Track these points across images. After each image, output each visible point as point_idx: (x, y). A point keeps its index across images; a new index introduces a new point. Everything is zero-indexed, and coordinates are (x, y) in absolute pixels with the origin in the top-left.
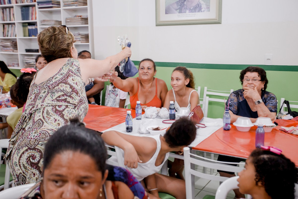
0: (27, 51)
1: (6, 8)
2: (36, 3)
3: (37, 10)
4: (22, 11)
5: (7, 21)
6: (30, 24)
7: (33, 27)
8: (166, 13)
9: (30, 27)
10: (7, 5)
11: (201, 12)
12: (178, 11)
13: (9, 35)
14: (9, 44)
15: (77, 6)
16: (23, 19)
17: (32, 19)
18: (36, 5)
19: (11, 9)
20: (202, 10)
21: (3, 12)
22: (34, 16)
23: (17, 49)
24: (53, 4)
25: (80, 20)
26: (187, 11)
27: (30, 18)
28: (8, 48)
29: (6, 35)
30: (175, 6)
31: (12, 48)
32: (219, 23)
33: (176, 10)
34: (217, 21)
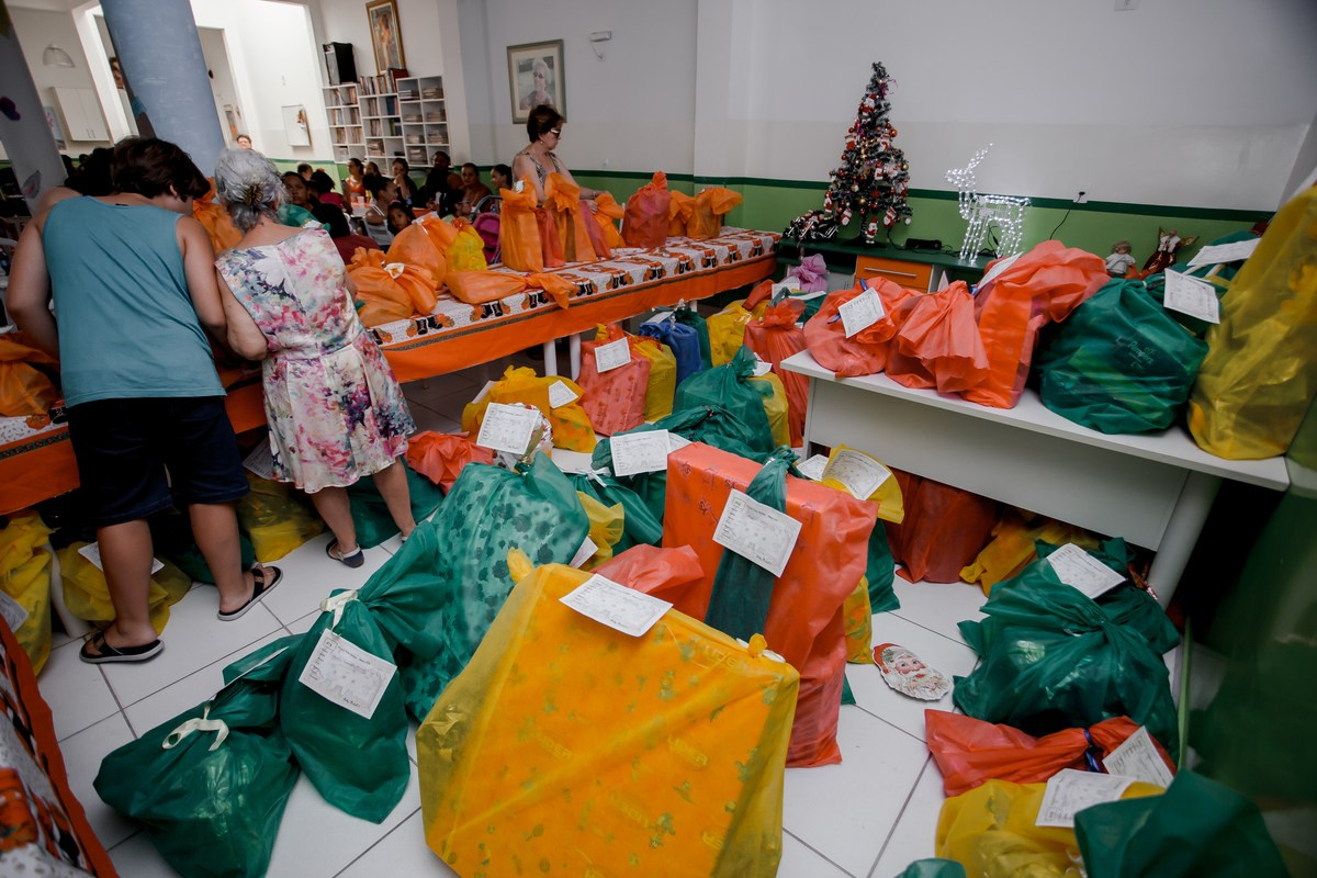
2: (397, 94)
3: (400, 102)
4: (386, 103)
6: (395, 120)
8: (521, 109)
9: (397, 124)
10: (371, 95)
13: (377, 134)
14: (376, 145)
16: (388, 114)
17: (397, 114)
18: (399, 98)
19: (377, 101)
21: (369, 105)
23: (384, 152)
24: (413, 95)
25: (439, 115)
27: (395, 112)
28: (376, 151)
30: (528, 100)
31: (380, 151)
33: (529, 105)
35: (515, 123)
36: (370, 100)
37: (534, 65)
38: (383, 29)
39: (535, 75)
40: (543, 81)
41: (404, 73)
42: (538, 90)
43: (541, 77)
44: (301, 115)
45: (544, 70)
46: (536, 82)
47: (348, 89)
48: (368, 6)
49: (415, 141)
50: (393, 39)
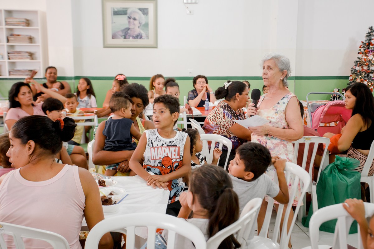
8: (113, 38)
11: (142, 39)
12: (123, 37)
15: (24, 26)
20: (143, 38)
25: (27, 39)
26: (131, 38)
30: (121, 33)
32: (156, 48)
33: (122, 36)
34: (155, 46)
35: (105, 47)
37: (129, 12)
39: (129, 18)
40: (136, 22)
42: (131, 27)
43: (135, 19)
45: (139, 15)
46: (129, 22)
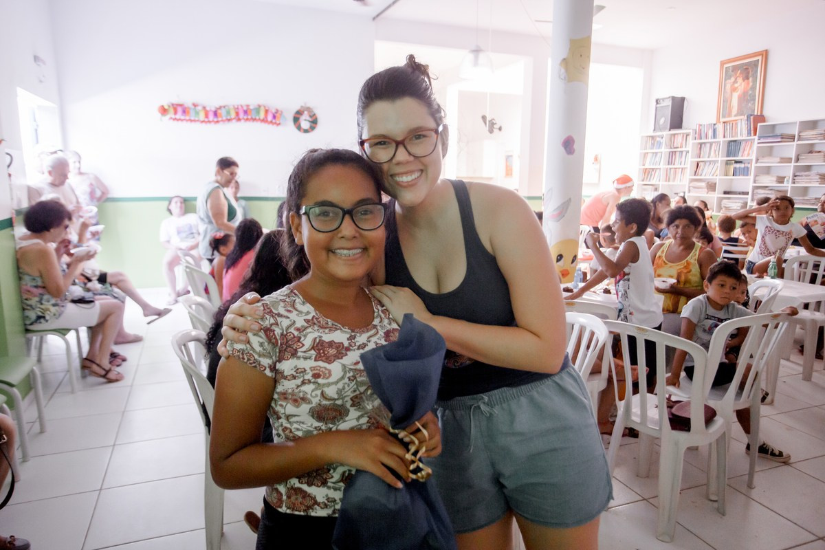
0: (725, 193)
1: (704, 143)
2: (756, 138)
3: (755, 145)
4: (729, 146)
5: (703, 157)
6: (737, 162)
7: (742, 166)
9: (738, 165)
10: (710, 140)
13: (704, 174)
14: (703, 184)
15: (821, 140)
16: (728, 156)
17: (742, 156)
18: (756, 141)
19: (714, 144)
21: (700, 148)
22: (746, 153)
23: (715, 190)
24: (782, 138)
27: (740, 154)
28: (700, 190)
29: (699, 174)
31: (706, 190)
36: (701, 144)
38: (740, 80)
41: (761, 118)
44: (596, 159)
47: (674, 135)
48: (722, 63)
49: (769, 181)
50: (753, 88)
